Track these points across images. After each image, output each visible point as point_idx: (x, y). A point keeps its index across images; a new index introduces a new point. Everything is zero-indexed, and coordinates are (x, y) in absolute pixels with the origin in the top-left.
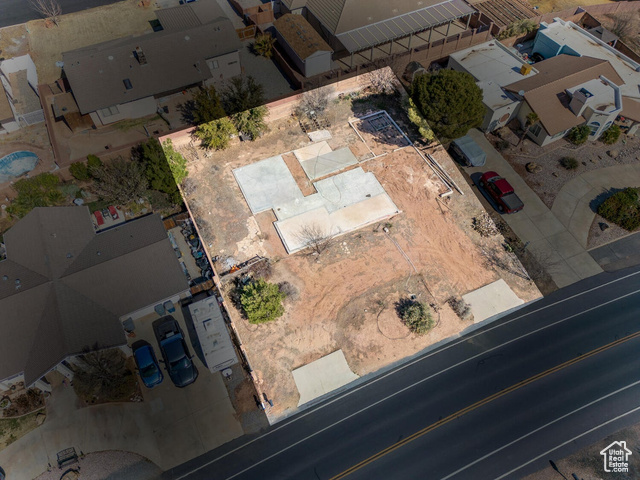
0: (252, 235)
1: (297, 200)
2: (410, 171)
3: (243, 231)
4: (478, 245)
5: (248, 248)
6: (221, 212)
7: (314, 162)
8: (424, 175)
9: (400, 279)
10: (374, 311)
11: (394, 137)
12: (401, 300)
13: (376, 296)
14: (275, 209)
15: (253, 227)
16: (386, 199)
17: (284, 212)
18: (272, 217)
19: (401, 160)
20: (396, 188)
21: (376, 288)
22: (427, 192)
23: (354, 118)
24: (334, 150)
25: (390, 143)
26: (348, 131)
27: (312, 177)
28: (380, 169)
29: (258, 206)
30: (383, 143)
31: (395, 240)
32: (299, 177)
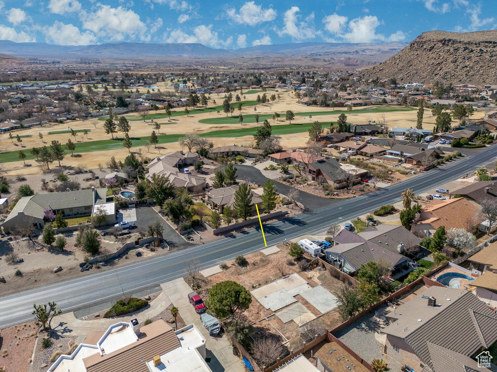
0: (315, 278)
1: (302, 292)
3: (320, 279)
5: (315, 274)
7: (302, 312)
9: (247, 272)
10: (257, 263)
11: (257, 333)
12: (247, 266)
14: (310, 288)
15: (317, 281)
17: (306, 287)
18: (312, 284)
19: (249, 318)
21: (256, 269)
23: (286, 345)
24: (292, 321)
25: (258, 328)
26: (287, 335)
27: (299, 304)
28: (261, 313)
29: (320, 289)
30: (263, 328)
31: (250, 283)
32: (306, 303)
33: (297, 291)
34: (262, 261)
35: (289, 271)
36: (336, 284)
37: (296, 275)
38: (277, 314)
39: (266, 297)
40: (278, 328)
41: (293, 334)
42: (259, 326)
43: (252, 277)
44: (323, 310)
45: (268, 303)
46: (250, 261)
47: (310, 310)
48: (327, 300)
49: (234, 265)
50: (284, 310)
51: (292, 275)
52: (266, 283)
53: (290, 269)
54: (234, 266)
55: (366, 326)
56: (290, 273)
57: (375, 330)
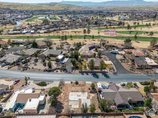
0: (91, 96)
1: (83, 99)
2: (63, 97)
3: (92, 97)
4: (64, 87)
5: (93, 95)
6: (95, 101)
7: (76, 104)
8: (61, 96)
9: (75, 86)
11: (60, 104)
12: (77, 85)
15: (91, 97)
16: (70, 94)
17: (86, 98)
18: (88, 98)
19: (62, 99)
20: (67, 96)
21: (79, 86)
22: (63, 94)
23: (63, 111)
24: (71, 105)
27: (78, 102)
28: (66, 99)
29: (89, 100)
31: (73, 90)
32: (80, 102)
34: (83, 85)
35: (86, 91)
38: (70, 102)
39: (72, 96)
40: (66, 105)
42: (62, 102)
43: (75, 88)
45: (70, 98)
46: (79, 84)
47: (79, 105)
49: (74, 83)
50: (73, 102)
51: (86, 93)
52: (77, 92)
53: (88, 91)
55: (86, 117)
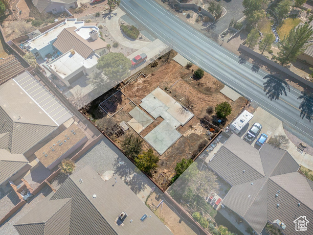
1: (168, 122)
2: (136, 88)
3: (193, 135)
4: (162, 65)
5: (199, 130)
6: (187, 149)
7: (142, 123)
8: (136, 83)
9: (187, 82)
10: (202, 86)
11: (116, 98)
12: (194, 80)
13: (197, 86)
14: (175, 128)
15: (189, 132)
16: (154, 92)
17: (176, 124)
18: (180, 128)
19: (130, 92)
20: (146, 91)
21: (194, 87)
22: (144, 82)
23: (107, 116)
24: (132, 117)
25: (121, 98)
26: (117, 116)
27: (152, 121)
28: (137, 98)
29: (177, 135)
30: (122, 101)
31: (171, 86)
32: (154, 125)
33: (168, 118)
34: (208, 89)
35: (196, 110)
36: (189, 149)
37: (190, 115)
38: (137, 108)
39: (155, 98)
40: (123, 110)
41: (119, 119)
42: (123, 99)
43: (181, 87)
44: (149, 138)
45: (147, 100)
46: (202, 80)
47: (147, 128)
48: (162, 141)
49: (193, 71)
50: (142, 112)
51: (190, 113)
52: (175, 97)
53: (201, 111)
54: (191, 72)
55: (122, 165)
56: (194, 112)
57: (117, 171)
